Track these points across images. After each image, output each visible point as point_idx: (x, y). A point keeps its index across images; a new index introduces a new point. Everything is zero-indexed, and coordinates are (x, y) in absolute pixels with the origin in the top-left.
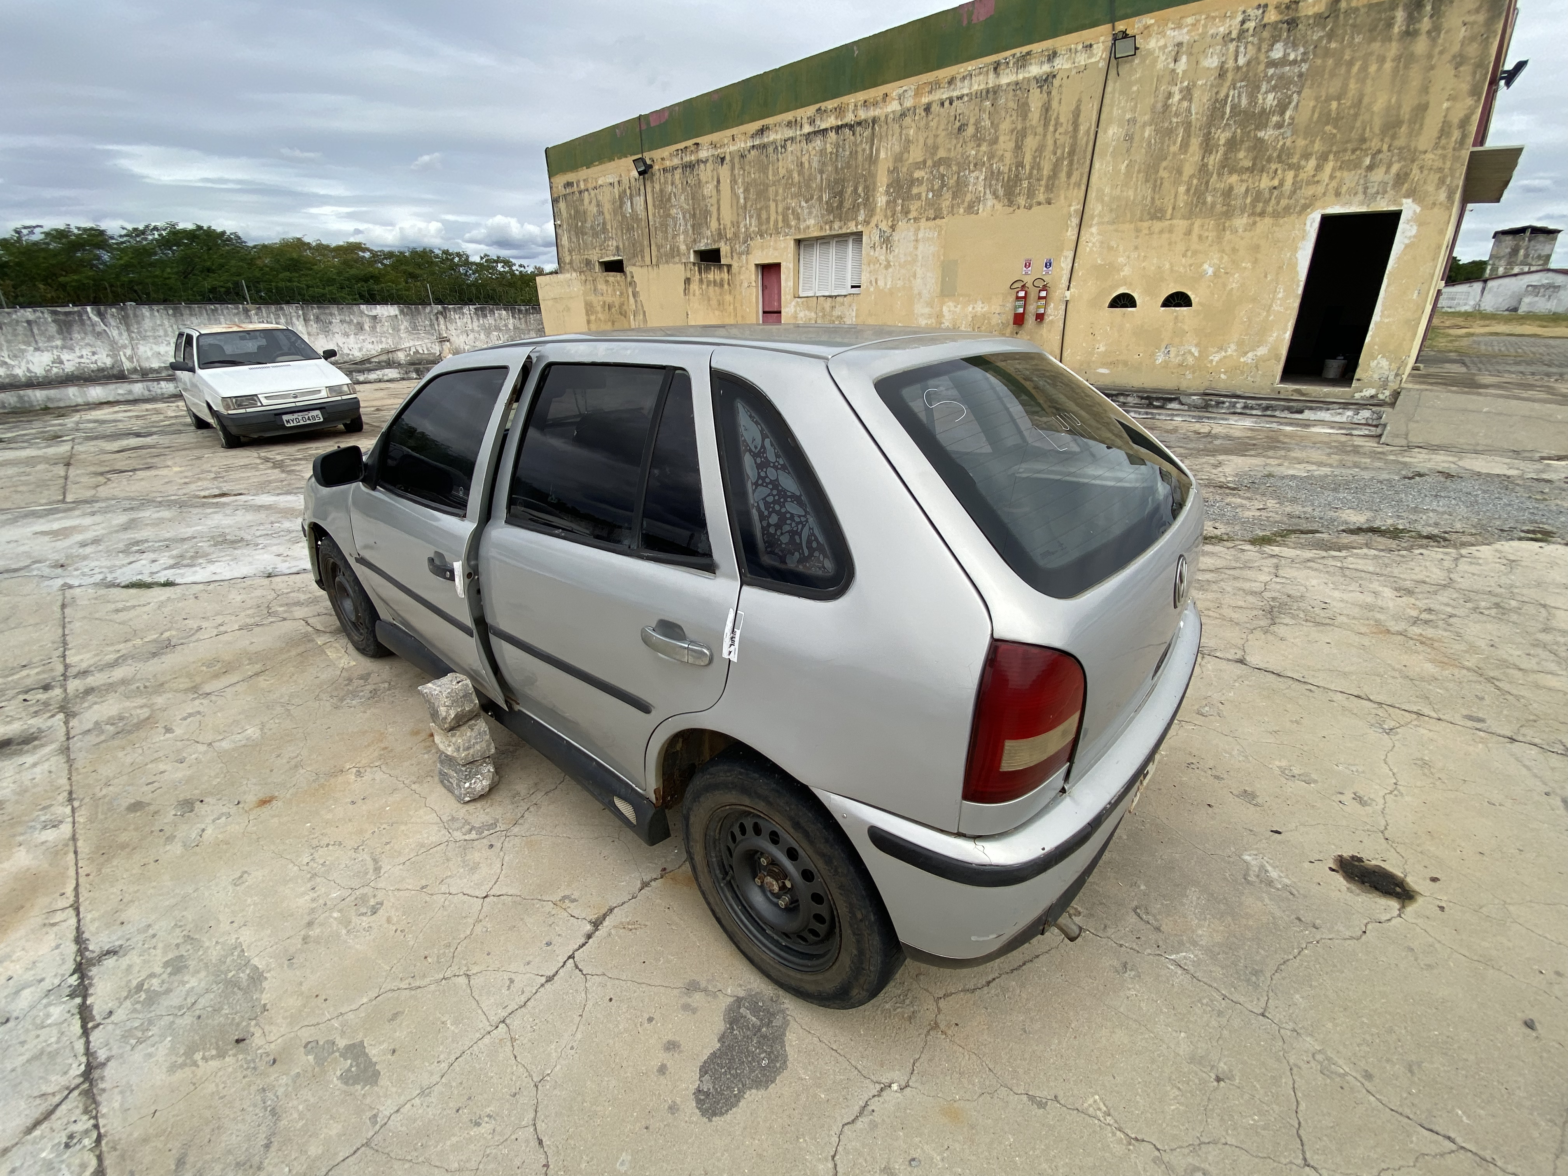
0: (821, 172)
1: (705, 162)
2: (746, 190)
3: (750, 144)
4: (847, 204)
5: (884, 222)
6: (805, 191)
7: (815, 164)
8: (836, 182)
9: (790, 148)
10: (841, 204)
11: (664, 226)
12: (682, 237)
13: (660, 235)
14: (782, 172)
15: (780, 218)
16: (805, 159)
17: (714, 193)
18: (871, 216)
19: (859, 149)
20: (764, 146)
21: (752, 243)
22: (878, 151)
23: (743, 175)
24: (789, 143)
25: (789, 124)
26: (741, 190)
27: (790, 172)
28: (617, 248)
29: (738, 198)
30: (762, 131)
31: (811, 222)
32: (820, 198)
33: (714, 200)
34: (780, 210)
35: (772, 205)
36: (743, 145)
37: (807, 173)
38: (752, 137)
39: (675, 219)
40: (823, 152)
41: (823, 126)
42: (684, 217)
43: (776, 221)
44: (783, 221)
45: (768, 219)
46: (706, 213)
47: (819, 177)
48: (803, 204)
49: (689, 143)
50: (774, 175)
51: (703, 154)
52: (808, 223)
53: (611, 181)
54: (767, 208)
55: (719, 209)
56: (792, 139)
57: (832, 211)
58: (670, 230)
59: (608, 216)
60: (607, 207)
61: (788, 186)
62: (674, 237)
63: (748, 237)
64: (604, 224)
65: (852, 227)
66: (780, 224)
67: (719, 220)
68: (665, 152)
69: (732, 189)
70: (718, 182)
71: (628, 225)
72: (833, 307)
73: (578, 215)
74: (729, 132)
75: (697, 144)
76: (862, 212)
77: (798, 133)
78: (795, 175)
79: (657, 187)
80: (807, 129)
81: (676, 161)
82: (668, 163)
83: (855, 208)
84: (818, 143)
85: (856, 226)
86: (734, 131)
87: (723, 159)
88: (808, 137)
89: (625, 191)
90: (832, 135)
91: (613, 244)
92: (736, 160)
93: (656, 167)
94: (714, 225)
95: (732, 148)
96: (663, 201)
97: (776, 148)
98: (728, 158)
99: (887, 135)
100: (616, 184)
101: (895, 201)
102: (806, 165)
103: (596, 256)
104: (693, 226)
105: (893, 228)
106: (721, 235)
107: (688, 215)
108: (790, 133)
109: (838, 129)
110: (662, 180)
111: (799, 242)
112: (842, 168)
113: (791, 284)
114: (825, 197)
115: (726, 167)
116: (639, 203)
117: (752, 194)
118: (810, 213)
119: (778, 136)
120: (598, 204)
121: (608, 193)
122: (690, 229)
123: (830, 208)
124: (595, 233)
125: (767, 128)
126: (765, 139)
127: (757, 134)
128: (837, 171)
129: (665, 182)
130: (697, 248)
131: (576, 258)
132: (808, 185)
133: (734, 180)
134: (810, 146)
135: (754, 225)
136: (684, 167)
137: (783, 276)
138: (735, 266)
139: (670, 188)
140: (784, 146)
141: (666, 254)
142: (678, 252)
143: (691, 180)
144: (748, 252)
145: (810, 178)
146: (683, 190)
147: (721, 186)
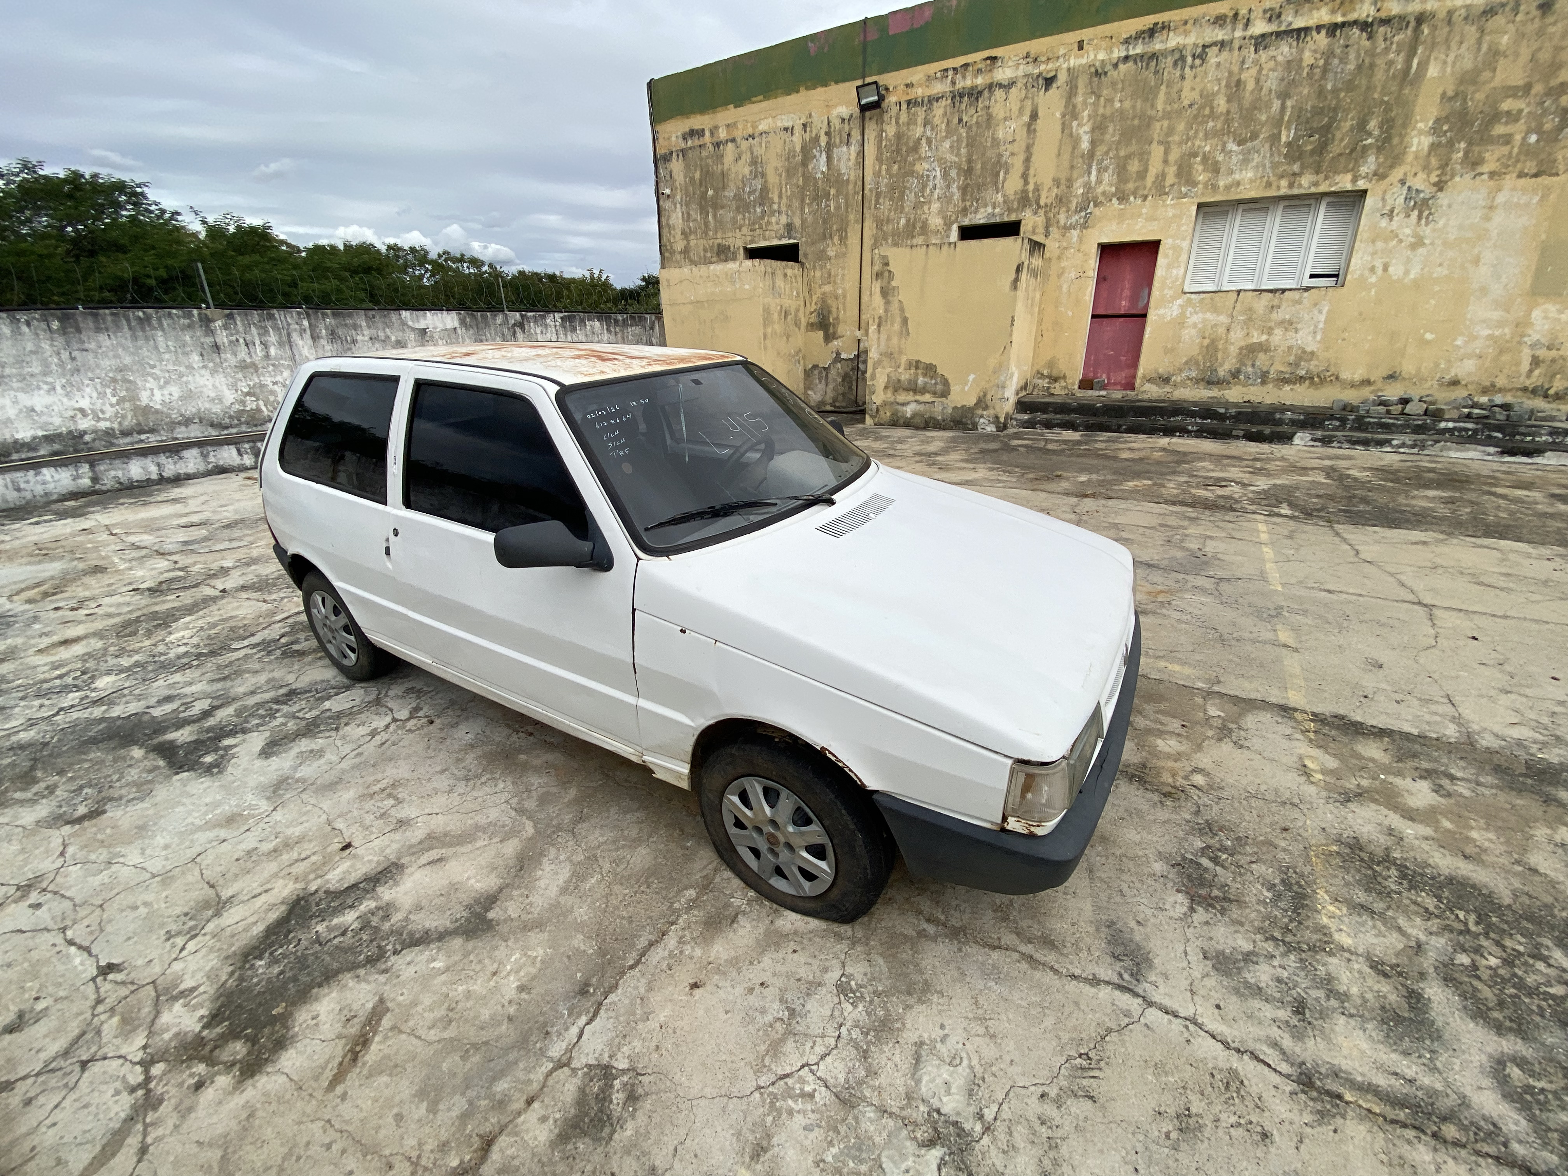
0: (1283, 96)
1: (1007, 86)
2: (1099, 128)
3: (1118, 53)
4: (1337, 147)
5: (1422, 176)
6: (1242, 126)
7: (1272, 82)
8: (1318, 112)
9: (1216, 58)
10: (1322, 148)
11: (897, 192)
12: (935, 206)
13: (886, 205)
14: (1188, 96)
15: (1172, 171)
16: (1249, 77)
17: (1021, 135)
18: (1392, 167)
19: (1380, 62)
20: (1154, 56)
21: (1097, 212)
22: (1423, 66)
23: (1096, 104)
24: (1212, 52)
25: (1219, 20)
26: (1087, 128)
27: (1208, 99)
28: (789, 227)
29: (1076, 141)
30: (1152, 32)
31: (1247, 175)
32: (1274, 139)
33: (1019, 147)
34: (1175, 155)
35: (1157, 149)
36: (1101, 56)
37: (1247, 98)
38: (1127, 41)
39: (924, 179)
40: (1292, 64)
41: (1299, 23)
42: (945, 175)
43: (1163, 175)
44: (1178, 175)
45: (1143, 173)
46: (999, 167)
47: (1276, 105)
48: (1232, 146)
49: (976, 57)
50: (1169, 101)
51: (1002, 74)
52: (1237, 176)
53: (789, 124)
54: (1144, 157)
55: (1027, 160)
56: (1222, 44)
57: (1300, 158)
58: (910, 197)
59: (772, 179)
60: (774, 167)
61: (1198, 119)
62: (917, 206)
63: (1090, 200)
64: (765, 190)
65: (1344, 182)
66: (1170, 179)
67: (1025, 177)
68: (917, 74)
69: (1065, 126)
70: (1034, 116)
71: (815, 192)
72: (1271, 308)
73: (710, 179)
74: (1072, 37)
75: (994, 59)
76: (1372, 159)
77: (1238, 34)
78: (1221, 101)
79: (890, 130)
80: (1260, 27)
81: (939, 88)
82: (919, 92)
83: (1356, 153)
84: (1285, 50)
85: (1354, 180)
86: (1085, 34)
87: (1049, 82)
88: (1261, 42)
89: (817, 139)
90: (1322, 39)
91: (779, 222)
92: (1082, 83)
93: (892, 99)
94: (1012, 184)
95: (1075, 61)
96: (902, 152)
97: (1183, 58)
98: (1062, 78)
99: (1447, 41)
100: (798, 130)
101: (1451, 144)
102: (1250, 85)
103: (741, 238)
104: (964, 190)
105: (1440, 186)
106: (1024, 200)
107: (953, 173)
108: (1220, 35)
109: (1333, 29)
110: (904, 117)
111: (1205, 207)
112: (1335, 91)
113: (1181, 272)
114: (1287, 136)
115: (1057, 92)
116: (845, 157)
117: (1112, 133)
118: (1246, 161)
119: (1189, 40)
120: (754, 162)
121: (777, 144)
122: (954, 188)
123: (1294, 152)
124: (742, 206)
125: (1166, 27)
126: (1157, 46)
127: (1139, 36)
128: (1321, 93)
129: (911, 122)
130: (966, 222)
131: (697, 243)
132: (1248, 116)
133: (1071, 113)
134: (1263, 55)
135: (1107, 183)
136: (957, 96)
137: (1161, 261)
138: (1052, 245)
139: (918, 131)
140: (1201, 54)
141: (896, 234)
142: (924, 228)
143: (971, 116)
144: (1085, 226)
145: (1255, 106)
146: (949, 132)
147: (1039, 124)
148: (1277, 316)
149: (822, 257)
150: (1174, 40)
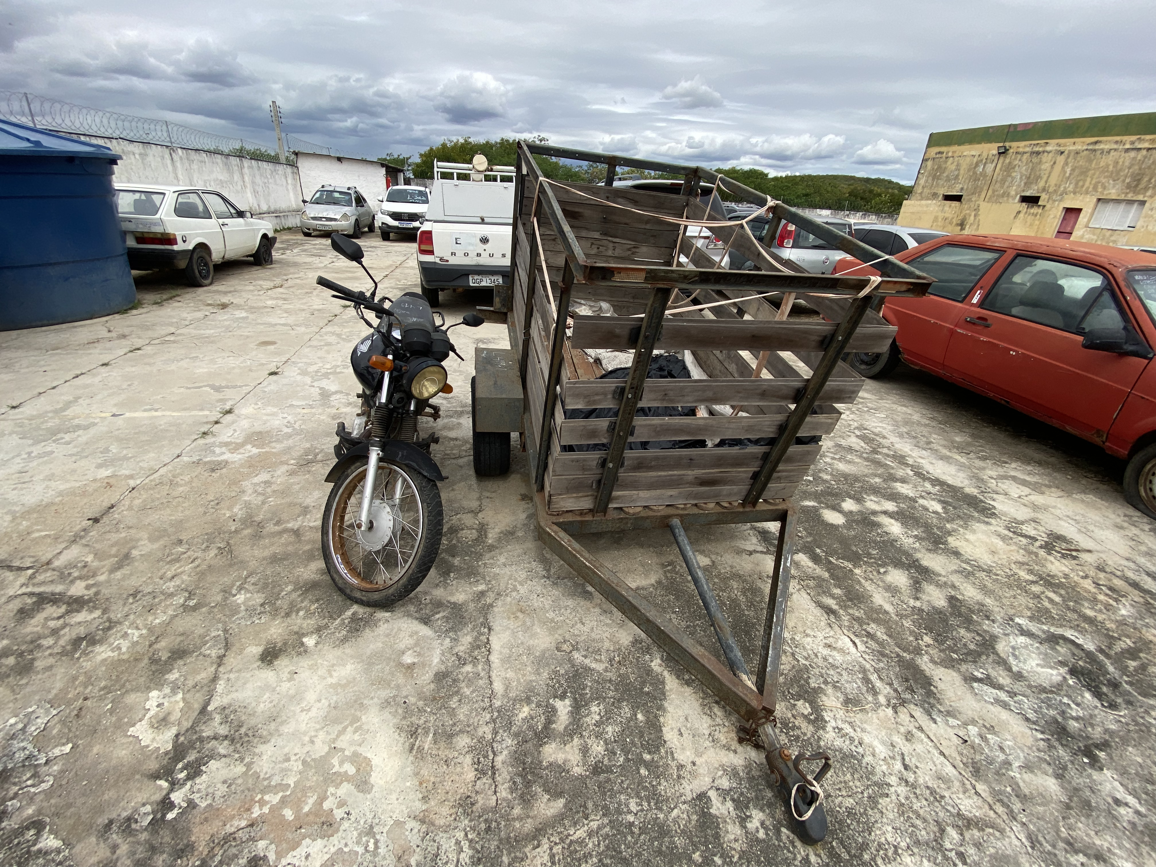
0: (1129, 168)
1: (1049, 152)
2: (1073, 170)
3: (1085, 147)
4: (1141, 186)
6: (1115, 176)
7: (1127, 164)
8: (1138, 174)
9: (1112, 153)
10: (1137, 186)
11: (1003, 181)
12: (1014, 187)
13: (998, 185)
14: (1102, 164)
15: (1092, 186)
16: (1121, 161)
17: (1049, 169)
20: (1095, 150)
21: (1066, 197)
23: (1074, 162)
24: (1112, 151)
25: (1116, 142)
26: (1069, 169)
27: (1108, 166)
28: (962, 189)
29: (1065, 172)
30: (1096, 143)
31: (1114, 191)
32: (1124, 181)
33: (1047, 172)
34: (1093, 182)
35: (1089, 179)
36: (1080, 147)
37: (1119, 167)
38: (1088, 144)
39: (1013, 178)
40: (1134, 158)
41: (1139, 147)
42: (1021, 178)
43: (1088, 188)
44: (1093, 188)
45: (1083, 186)
46: (1039, 177)
47: (1127, 170)
48: (1111, 182)
49: (1042, 142)
50: (1096, 165)
51: (1048, 148)
52: (1110, 191)
53: (974, 154)
54: (1085, 181)
55: (1048, 177)
56: (1115, 150)
57: (1130, 188)
58: (1007, 184)
59: (962, 172)
60: (964, 167)
61: (1103, 172)
62: (1008, 187)
63: (1064, 193)
64: (958, 176)
65: (1141, 198)
66: (1090, 189)
67: (1046, 182)
68: (1022, 144)
69: (1063, 167)
70: (1054, 163)
71: (975, 178)
72: (1111, 236)
73: (940, 169)
74: (1072, 140)
75: (1047, 143)
76: (1150, 191)
77: (1121, 147)
78: (1111, 168)
79: (1007, 161)
80: (1128, 146)
81: (1027, 149)
82: (1021, 150)
83: (1146, 189)
84: (1132, 154)
85: (1144, 197)
86: (1077, 140)
87: (1062, 153)
88: (1127, 150)
89: (982, 160)
90: (1144, 152)
91: (959, 187)
92: (1072, 154)
93: (1011, 151)
94: (1042, 184)
95: (1071, 148)
96: (1009, 168)
97: (1103, 152)
98: (1066, 152)
100: (976, 156)
102: (1121, 164)
103: (943, 191)
104: (1025, 184)
106: (1044, 190)
107: (1024, 178)
108: (1115, 146)
109: (1149, 149)
110: (1013, 157)
111: (1099, 200)
112: (1145, 169)
113: (1086, 220)
114: (1128, 180)
115: (1063, 157)
116: (990, 167)
117: (1077, 172)
118: (1114, 187)
119: (1107, 147)
120: (958, 165)
121: (968, 159)
122: (1023, 184)
123: (1129, 186)
124: (948, 179)
125: (1100, 142)
126: (1097, 147)
127: (1092, 143)
128: (1140, 169)
129: (1015, 159)
130: (1023, 194)
131: (927, 191)
132: (1118, 173)
133: (1066, 163)
134: (1127, 155)
135: (1071, 188)
136: (1033, 153)
137: (1081, 215)
138: (1048, 206)
139: (1017, 162)
140: (1109, 152)
141: (998, 196)
142: (1008, 195)
143: (1035, 160)
144: (1061, 200)
145: (1121, 170)
146: (1027, 164)
147: (1056, 166)
148: (1113, 238)
149: (970, 200)
150: (1102, 146)
